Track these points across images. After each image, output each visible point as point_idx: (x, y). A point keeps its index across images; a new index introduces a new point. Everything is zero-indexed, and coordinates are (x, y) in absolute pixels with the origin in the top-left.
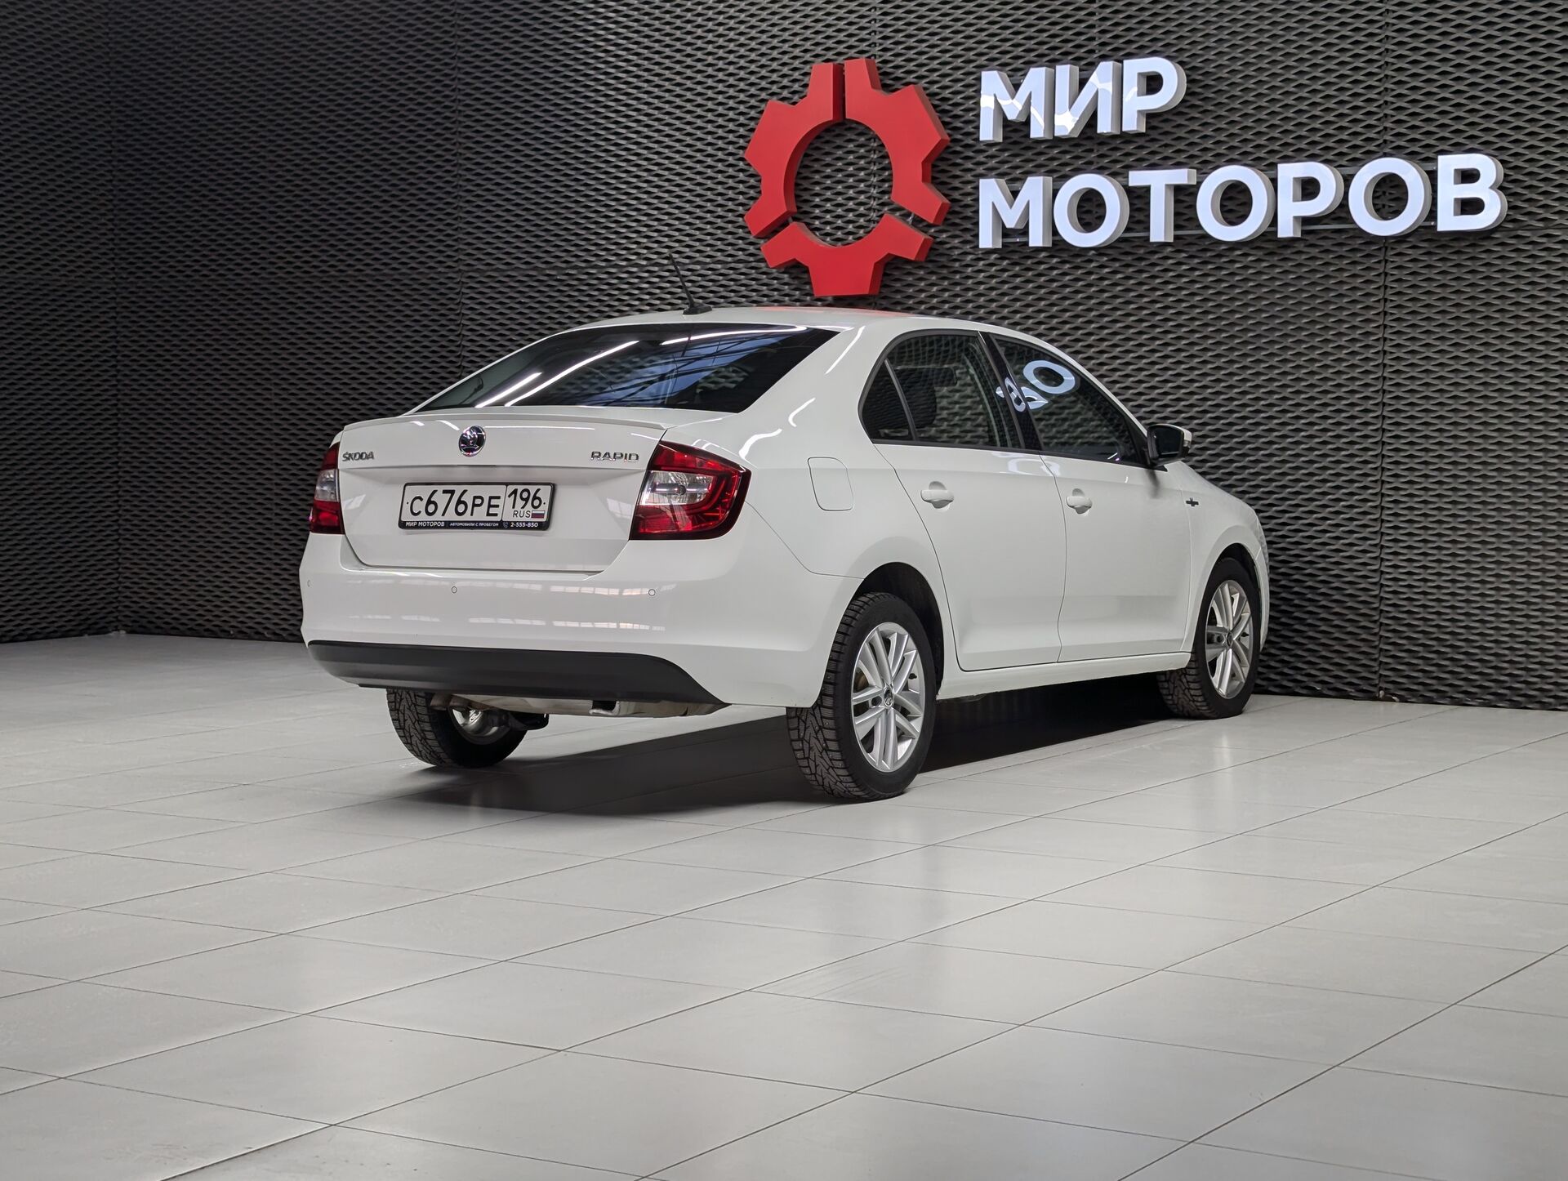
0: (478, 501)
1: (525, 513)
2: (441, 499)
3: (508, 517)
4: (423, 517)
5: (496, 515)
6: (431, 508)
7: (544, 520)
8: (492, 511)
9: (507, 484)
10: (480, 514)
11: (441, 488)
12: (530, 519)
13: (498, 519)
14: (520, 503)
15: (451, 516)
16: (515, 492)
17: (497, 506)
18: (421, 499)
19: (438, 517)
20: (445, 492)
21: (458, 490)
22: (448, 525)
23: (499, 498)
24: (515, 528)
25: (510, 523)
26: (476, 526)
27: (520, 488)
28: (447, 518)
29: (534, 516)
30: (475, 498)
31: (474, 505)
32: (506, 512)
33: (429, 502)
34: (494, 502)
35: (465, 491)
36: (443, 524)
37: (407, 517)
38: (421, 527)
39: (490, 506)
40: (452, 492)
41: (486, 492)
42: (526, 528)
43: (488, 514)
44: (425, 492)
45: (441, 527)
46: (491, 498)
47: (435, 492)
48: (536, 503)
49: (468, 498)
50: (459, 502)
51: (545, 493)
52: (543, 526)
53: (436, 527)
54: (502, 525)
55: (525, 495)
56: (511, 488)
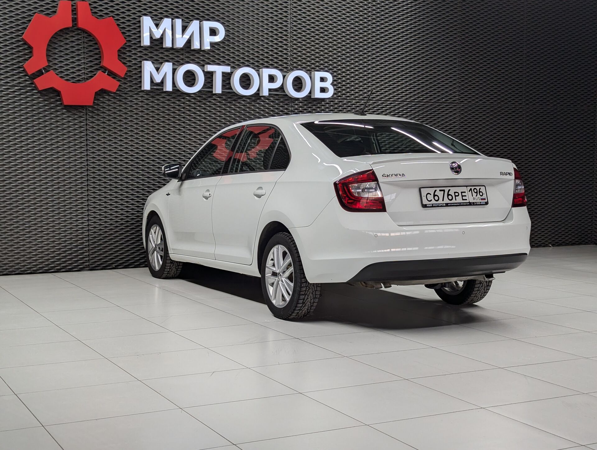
0: (457, 194)
1: (478, 199)
2: (440, 194)
3: (472, 201)
4: (433, 202)
5: (466, 200)
6: (436, 198)
7: (486, 201)
8: (464, 198)
9: (467, 186)
10: (459, 200)
11: (438, 189)
12: (481, 201)
13: (467, 201)
14: (475, 194)
15: (446, 201)
16: (471, 189)
17: (466, 196)
18: (431, 194)
19: (440, 201)
20: (440, 190)
21: (446, 190)
22: (447, 205)
23: (465, 192)
24: (476, 205)
25: (474, 203)
26: (460, 205)
27: (473, 188)
28: (444, 202)
29: (482, 199)
30: (455, 193)
31: (456, 196)
32: (470, 198)
33: (434, 195)
34: (463, 194)
35: (449, 190)
36: (445, 205)
37: (425, 202)
38: (435, 207)
39: (462, 196)
40: (444, 191)
41: (459, 190)
42: (481, 205)
43: (463, 200)
44: (431, 191)
45: (444, 206)
46: (462, 192)
47: (436, 191)
48: (481, 194)
49: (451, 193)
50: (448, 195)
51: (483, 190)
52: (487, 203)
53: (442, 206)
54: (470, 204)
55: (475, 191)
56: (469, 188)
